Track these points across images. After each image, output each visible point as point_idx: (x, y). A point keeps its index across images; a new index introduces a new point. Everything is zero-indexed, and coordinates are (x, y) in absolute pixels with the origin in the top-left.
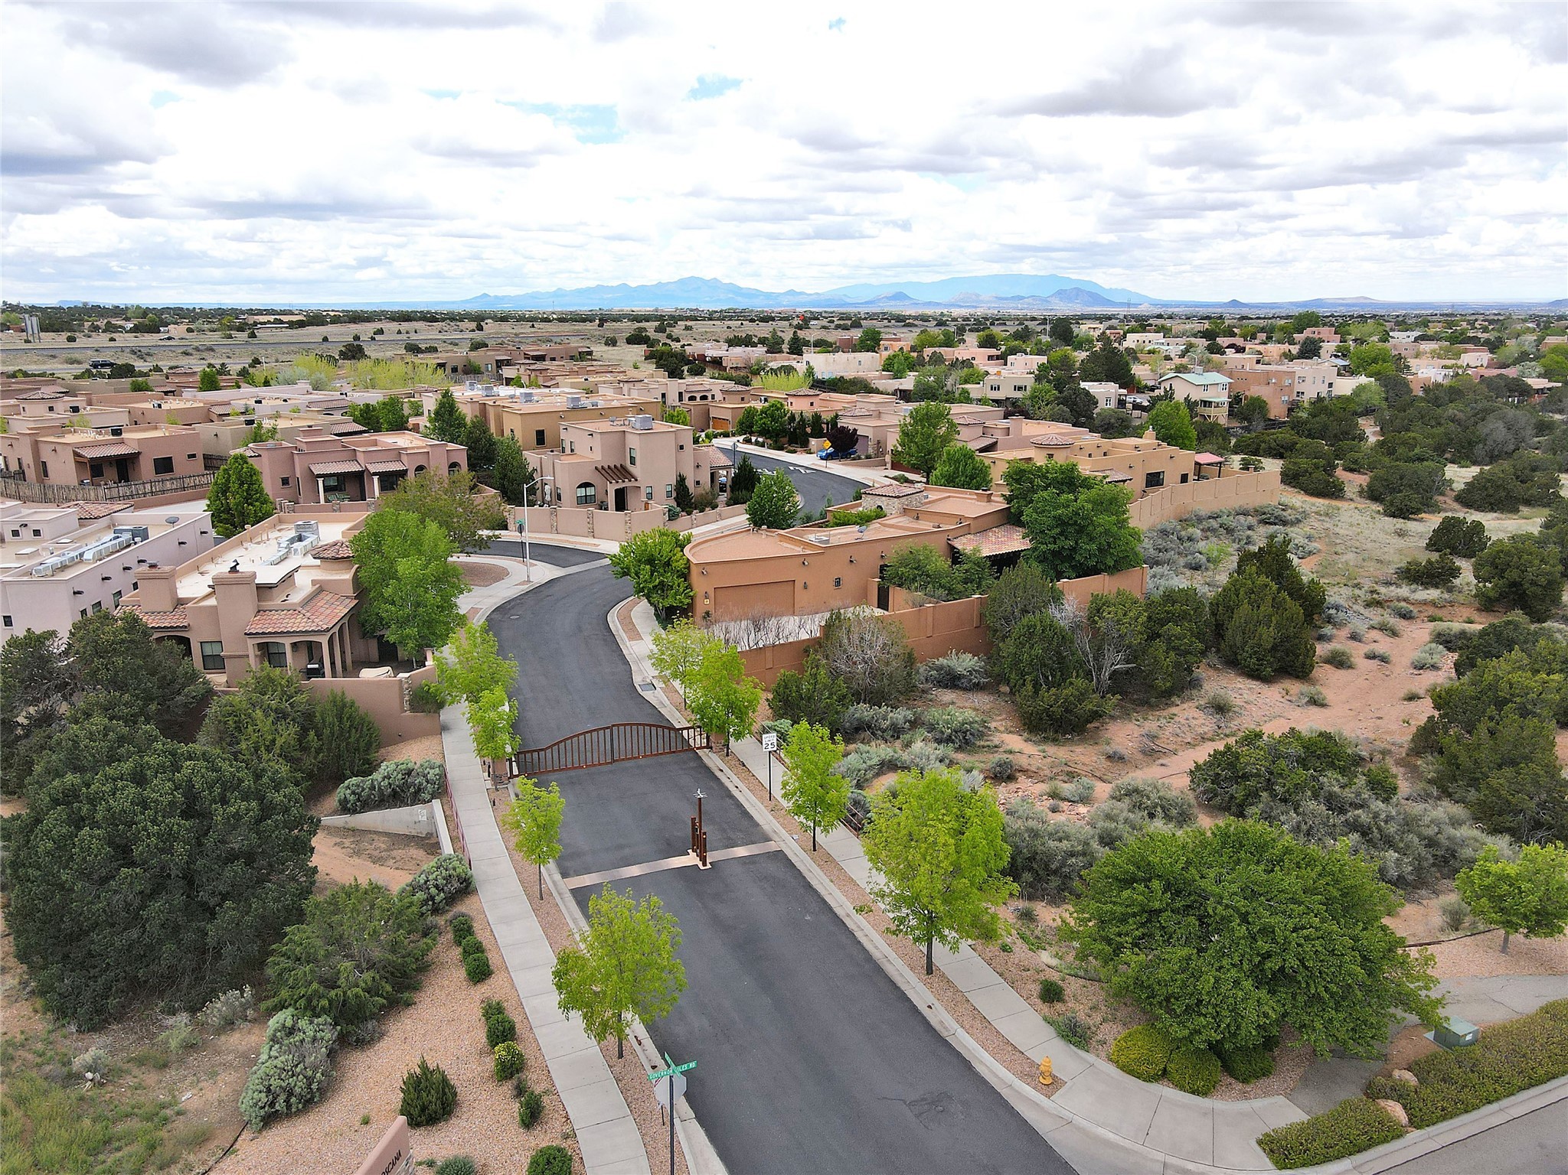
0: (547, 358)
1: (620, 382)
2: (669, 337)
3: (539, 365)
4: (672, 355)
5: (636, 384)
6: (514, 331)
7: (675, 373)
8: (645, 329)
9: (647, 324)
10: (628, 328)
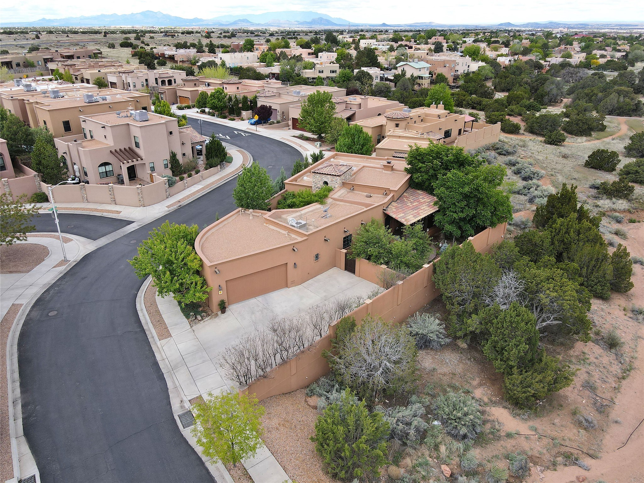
0: (75, 57)
1: (119, 72)
2: (143, 42)
3: (70, 62)
4: (147, 54)
5: (129, 73)
6: (57, 39)
7: (151, 67)
8: (129, 39)
9: (130, 35)
10: (120, 38)
